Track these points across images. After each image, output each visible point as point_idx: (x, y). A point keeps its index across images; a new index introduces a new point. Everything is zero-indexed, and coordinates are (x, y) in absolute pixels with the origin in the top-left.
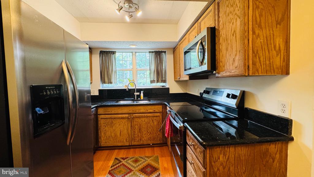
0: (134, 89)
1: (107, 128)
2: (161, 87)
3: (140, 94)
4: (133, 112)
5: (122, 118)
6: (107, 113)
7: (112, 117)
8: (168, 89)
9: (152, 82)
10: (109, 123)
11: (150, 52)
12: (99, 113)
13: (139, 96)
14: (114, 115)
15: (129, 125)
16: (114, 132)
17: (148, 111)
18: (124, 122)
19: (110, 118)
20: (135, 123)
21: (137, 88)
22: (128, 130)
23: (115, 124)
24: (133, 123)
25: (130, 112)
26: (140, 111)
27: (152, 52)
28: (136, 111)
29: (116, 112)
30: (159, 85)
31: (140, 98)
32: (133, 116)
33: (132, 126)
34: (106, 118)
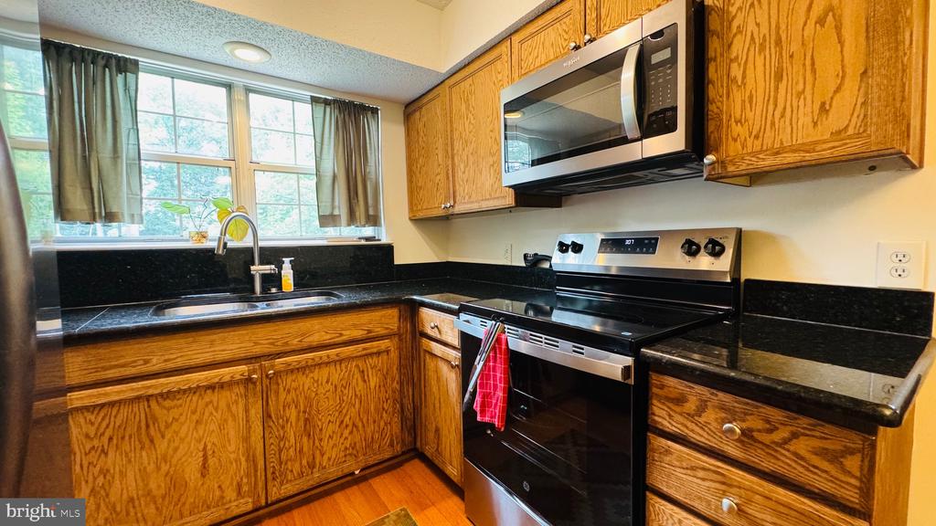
0: (249, 251)
1: (113, 460)
2: (363, 242)
3: (280, 268)
4: (273, 349)
5: (212, 387)
6: (111, 374)
7: (151, 392)
8: (388, 250)
9: (327, 220)
10: (132, 429)
11: (314, 100)
13: (273, 280)
14: (162, 380)
15: (253, 412)
16: (165, 468)
17: (341, 335)
18: (223, 404)
19: (138, 398)
20: (283, 395)
21: (261, 244)
22: (246, 439)
23: (168, 426)
24: (273, 398)
25: (258, 350)
26: (311, 339)
27: (326, 102)
28: (286, 343)
29: (180, 363)
30: (349, 234)
31: (280, 287)
32: (272, 367)
33: (270, 417)
34: (103, 405)
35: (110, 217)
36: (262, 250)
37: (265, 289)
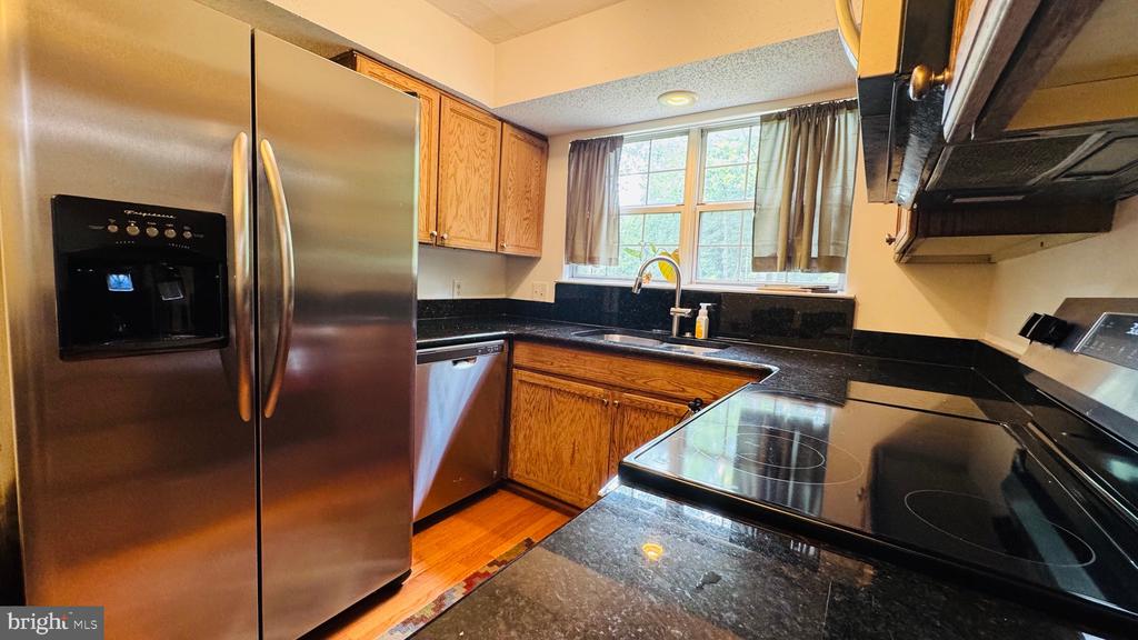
1: (532, 421)
2: (809, 293)
3: (695, 314)
4: (623, 383)
5: (582, 397)
6: (538, 366)
7: (552, 385)
8: (849, 305)
9: (759, 264)
10: (542, 407)
11: (766, 119)
12: (515, 362)
13: (688, 324)
14: (558, 380)
15: (603, 431)
16: (554, 443)
17: (684, 390)
18: (587, 415)
19: (546, 387)
20: (626, 428)
22: (598, 451)
23: (558, 414)
24: (618, 427)
25: (612, 379)
26: (653, 384)
27: (780, 117)
28: (633, 381)
29: (566, 371)
30: (796, 282)
31: (693, 332)
32: (620, 398)
33: (614, 442)
34: (533, 384)
35: (591, 260)
36: (685, 293)
37: (681, 332)
